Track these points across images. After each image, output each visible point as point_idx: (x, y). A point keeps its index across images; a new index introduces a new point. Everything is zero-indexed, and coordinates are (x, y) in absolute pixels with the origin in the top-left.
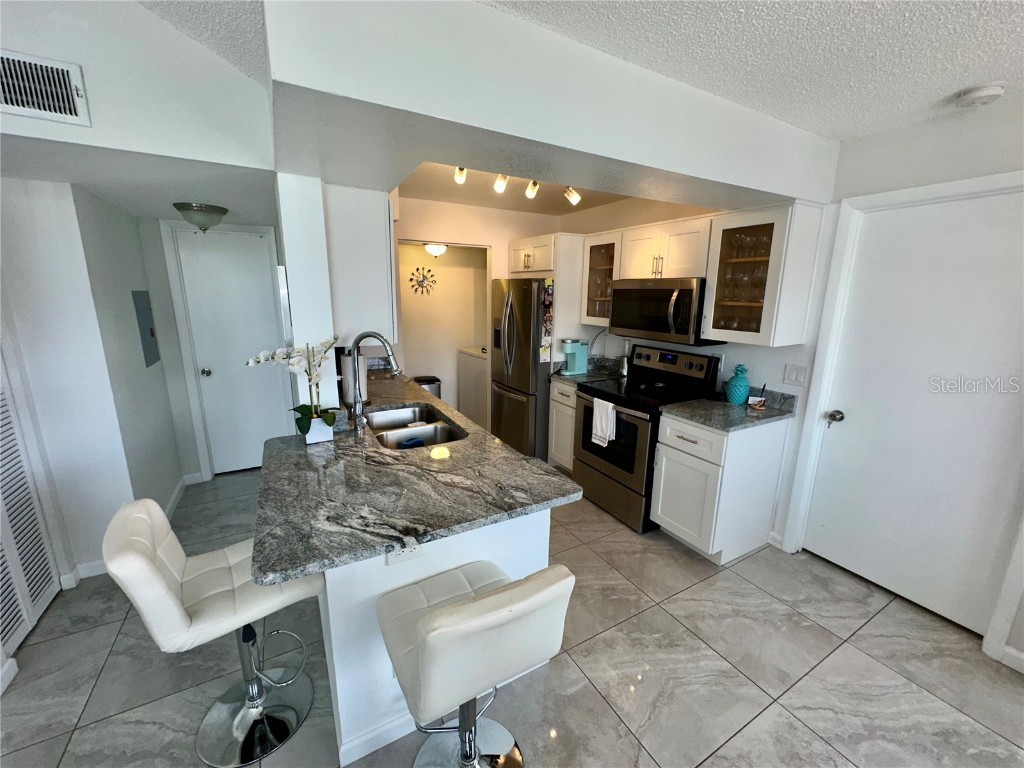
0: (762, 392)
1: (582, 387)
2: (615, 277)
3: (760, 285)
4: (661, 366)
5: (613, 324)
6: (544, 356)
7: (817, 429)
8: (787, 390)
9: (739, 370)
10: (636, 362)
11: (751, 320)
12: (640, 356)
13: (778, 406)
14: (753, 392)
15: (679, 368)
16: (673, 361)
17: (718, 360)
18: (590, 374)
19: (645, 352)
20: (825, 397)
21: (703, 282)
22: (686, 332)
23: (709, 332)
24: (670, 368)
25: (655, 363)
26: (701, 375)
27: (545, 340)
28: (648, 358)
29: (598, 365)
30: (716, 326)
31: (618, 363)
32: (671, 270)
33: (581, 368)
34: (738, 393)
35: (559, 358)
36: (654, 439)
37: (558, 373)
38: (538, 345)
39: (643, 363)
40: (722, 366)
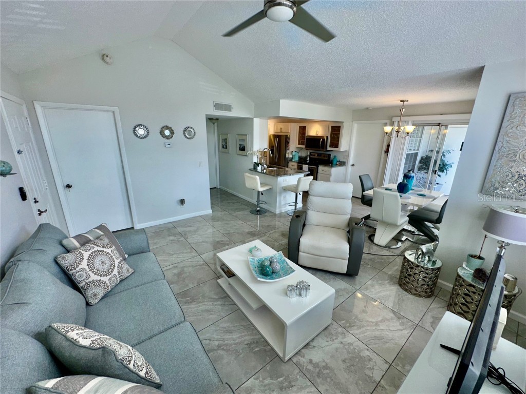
0: (339, 161)
1: (298, 163)
2: (306, 135)
3: (338, 138)
4: (317, 157)
5: (306, 147)
6: (287, 156)
7: (350, 168)
8: (344, 161)
9: (335, 157)
10: (311, 157)
11: (337, 146)
12: (312, 155)
13: (342, 164)
14: (338, 161)
15: (322, 157)
16: (321, 156)
17: (330, 155)
18: (299, 160)
19: (313, 154)
20: (351, 162)
21: (327, 137)
22: (324, 148)
23: (329, 148)
24: (320, 157)
25: (316, 157)
26: (327, 158)
27: (288, 151)
28: (314, 155)
29: (300, 158)
30: (330, 147)
31: (306, 157)
32: (320, 134)
33: (297, 159)
34: (335, 162)
35: (291, 156)
36: (317, 172)
37: (291, 160)
38: (286, 153)
39: (313, 157)
40: (331, 156)
